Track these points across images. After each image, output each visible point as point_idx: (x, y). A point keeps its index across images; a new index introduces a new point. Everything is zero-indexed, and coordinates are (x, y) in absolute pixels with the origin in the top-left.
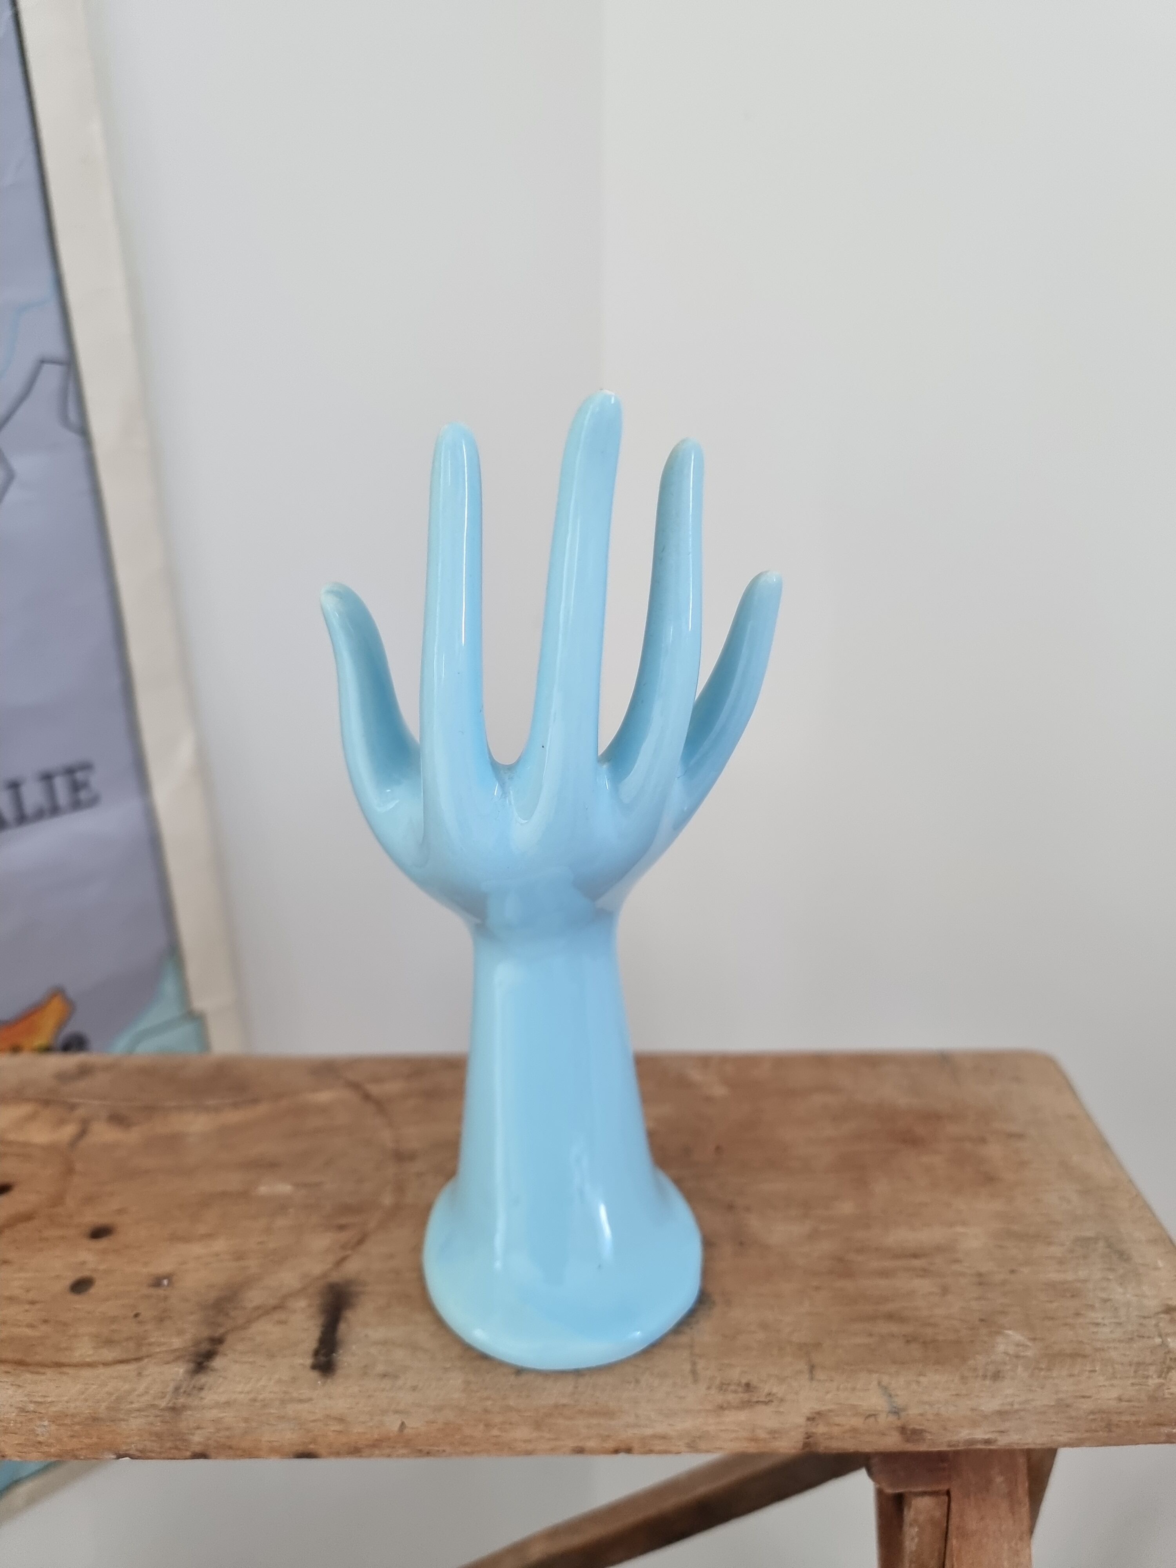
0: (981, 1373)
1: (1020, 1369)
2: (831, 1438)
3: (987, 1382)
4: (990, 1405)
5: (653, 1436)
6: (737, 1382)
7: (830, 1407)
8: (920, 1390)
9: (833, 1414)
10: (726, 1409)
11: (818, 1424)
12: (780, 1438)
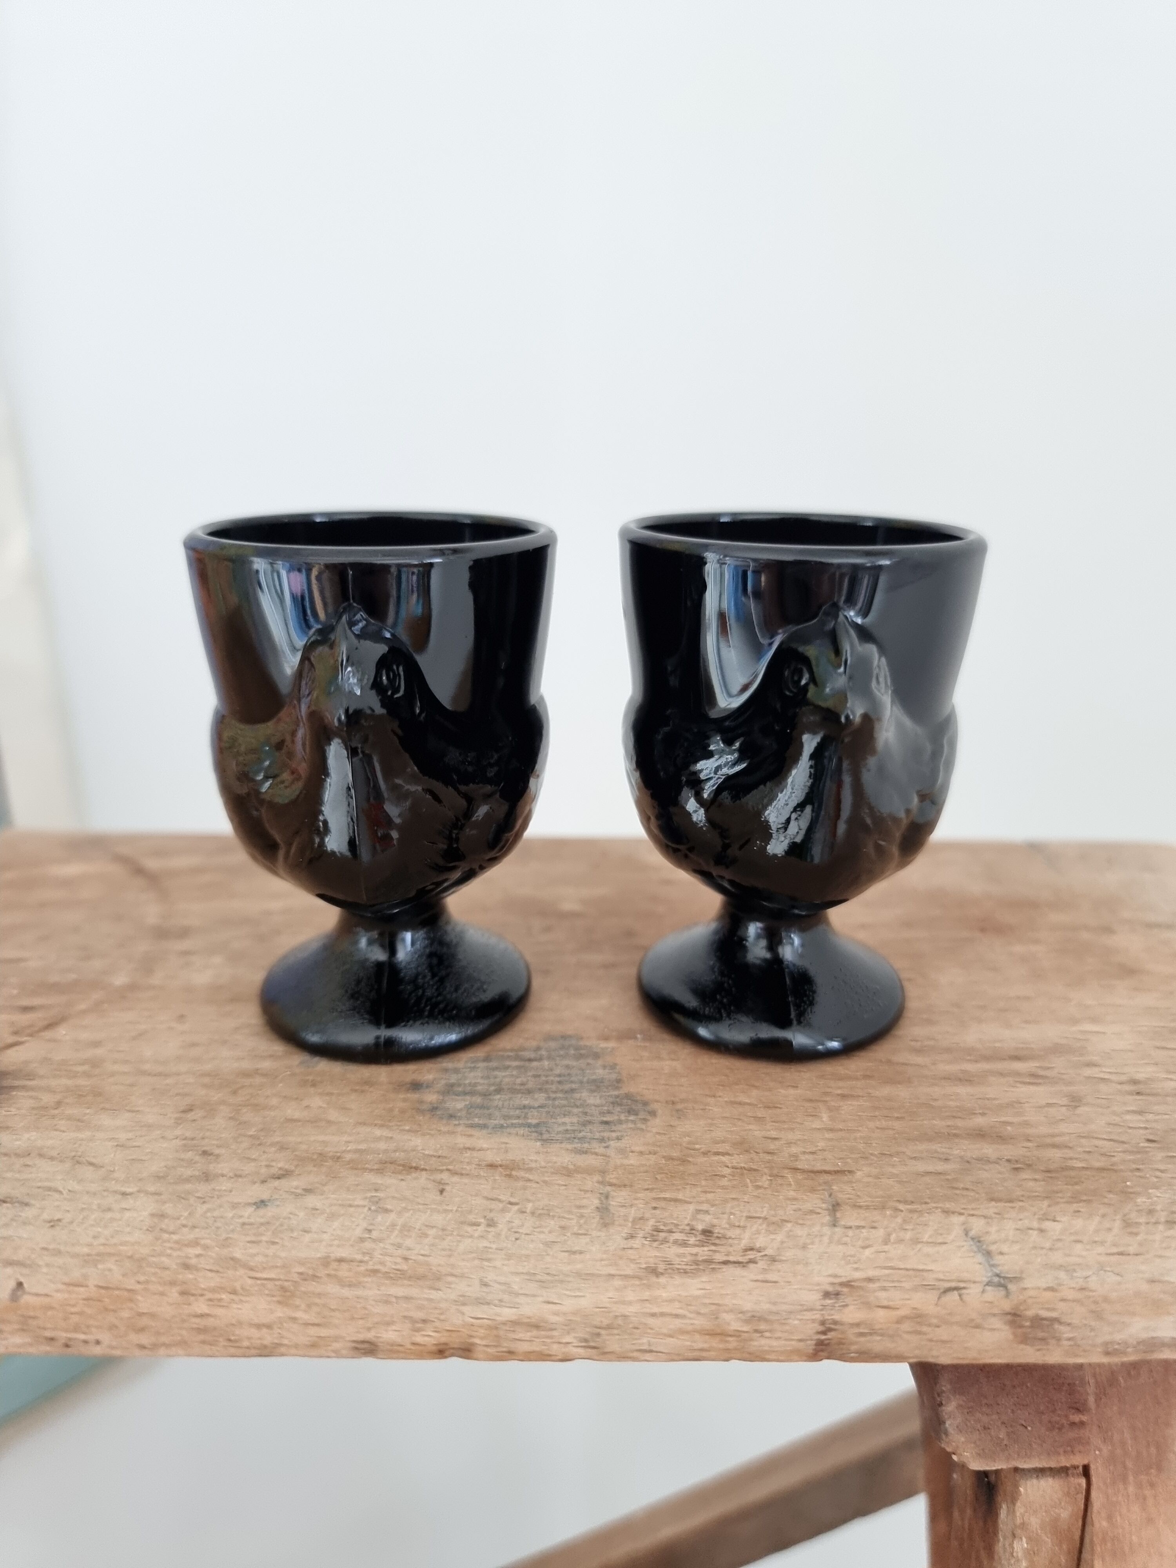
0: (1162, 1217)
2: (871, 1333)
5: (515, 1323)
6: (688, 1228)
7: (871, 1273)
8: (1048, 1245)
9: (876, 1285)
10: (662, 1274)
11: (846, 1305)
12: (770, 1331)
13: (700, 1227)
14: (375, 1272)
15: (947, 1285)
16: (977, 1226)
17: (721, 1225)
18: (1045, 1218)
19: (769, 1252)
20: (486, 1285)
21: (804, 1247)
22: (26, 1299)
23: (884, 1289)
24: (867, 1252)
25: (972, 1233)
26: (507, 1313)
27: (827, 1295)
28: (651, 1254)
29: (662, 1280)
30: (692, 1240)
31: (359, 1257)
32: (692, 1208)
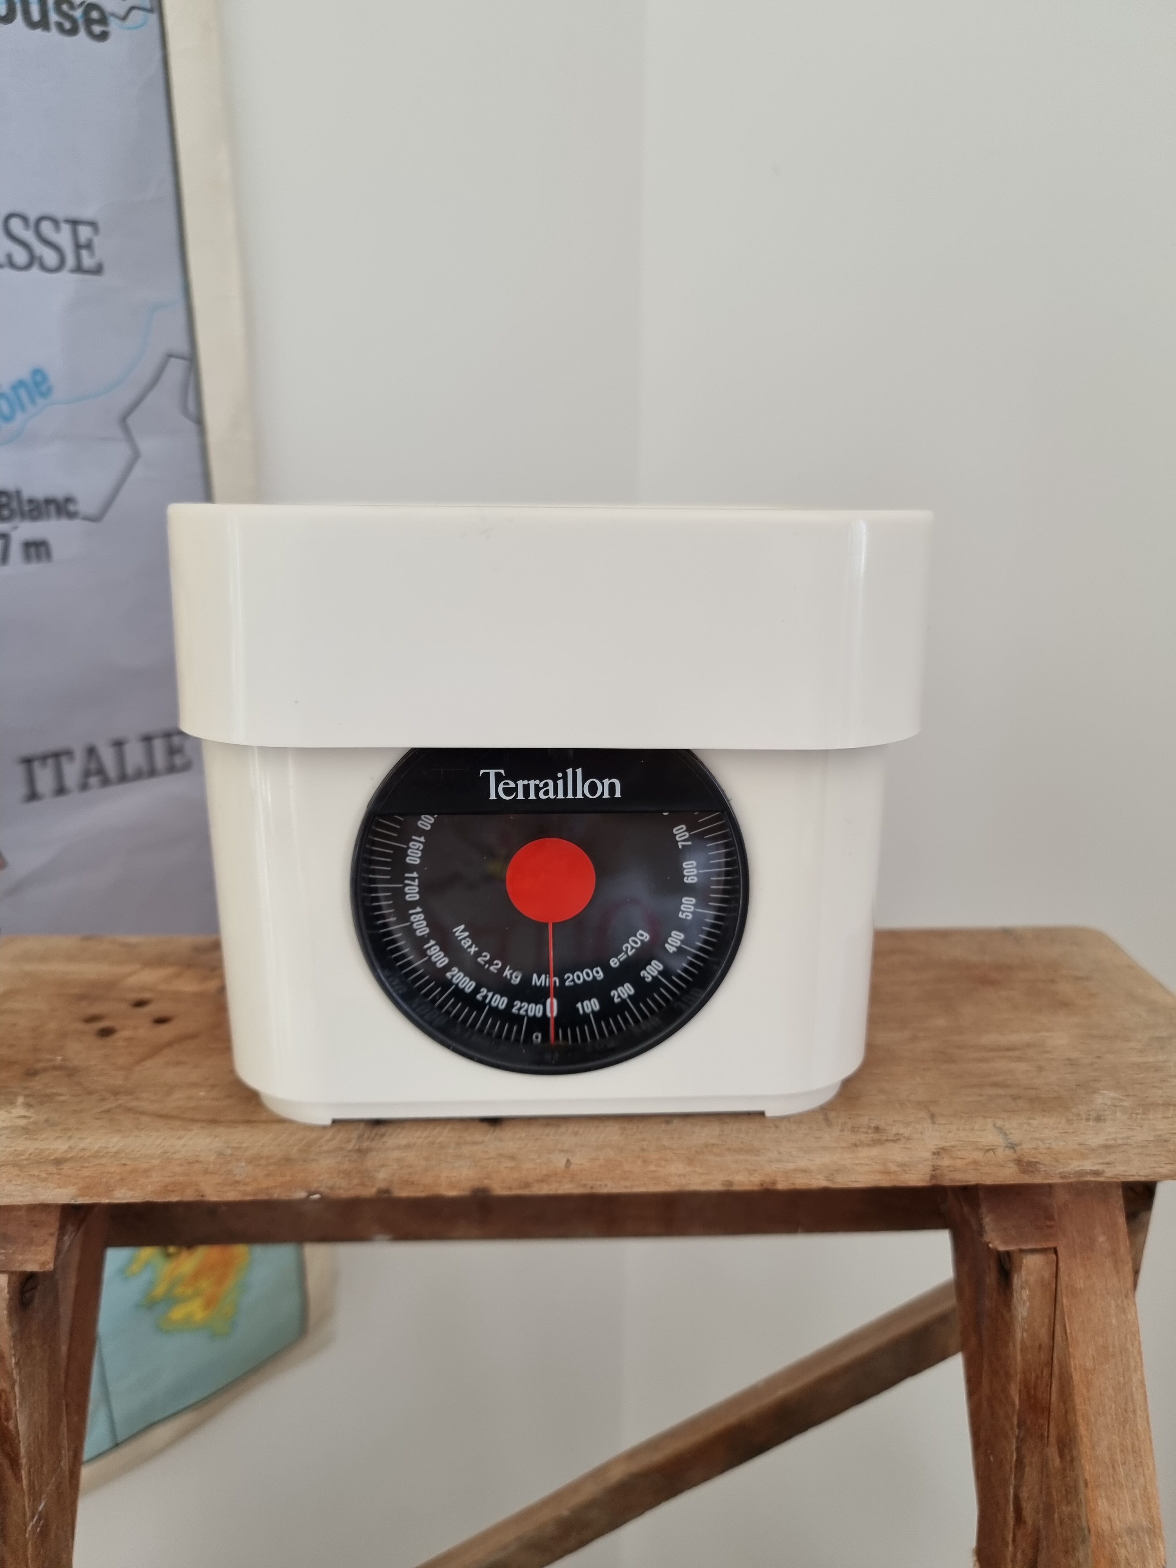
0: (1084, 1117)
1: (1118, 1114)
2: (955, 1170)
3: (1091, 1123)
4: (1095, 1141)
5: (796, 1170)
6: (867, 1126)
7: (953, 1143)
8: (1032, 1129)
9: (955, 1149)
10: (859, 1146)
11: (943, 1158)
12: (910, 1170)
13: (872, 1125)
14: (729, 1149)
15: (987, 1148)
16: (999, 1123)
17: (882, 1124)
18: (1030, 1118)
19: (906, 1135)
20: (780, 1153)
21: (922, 1133)
22: (573, 1167)
23: (959, 1150)
24: (950, 1135)
25: (998, 1125)
26: (791, 1166)
27: (934, 1154)
28: (853, 1138)
29: (860, 1149)
30: (870, 1131)
31: (720, 1143)
32: (867, 1117)
